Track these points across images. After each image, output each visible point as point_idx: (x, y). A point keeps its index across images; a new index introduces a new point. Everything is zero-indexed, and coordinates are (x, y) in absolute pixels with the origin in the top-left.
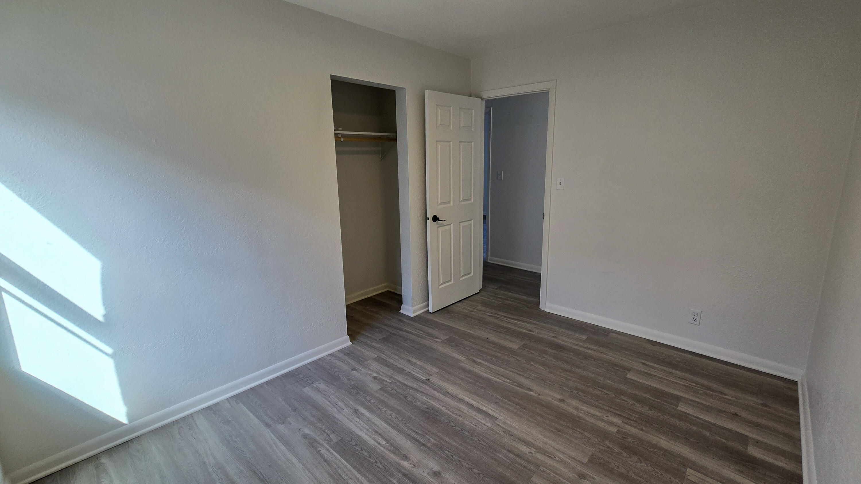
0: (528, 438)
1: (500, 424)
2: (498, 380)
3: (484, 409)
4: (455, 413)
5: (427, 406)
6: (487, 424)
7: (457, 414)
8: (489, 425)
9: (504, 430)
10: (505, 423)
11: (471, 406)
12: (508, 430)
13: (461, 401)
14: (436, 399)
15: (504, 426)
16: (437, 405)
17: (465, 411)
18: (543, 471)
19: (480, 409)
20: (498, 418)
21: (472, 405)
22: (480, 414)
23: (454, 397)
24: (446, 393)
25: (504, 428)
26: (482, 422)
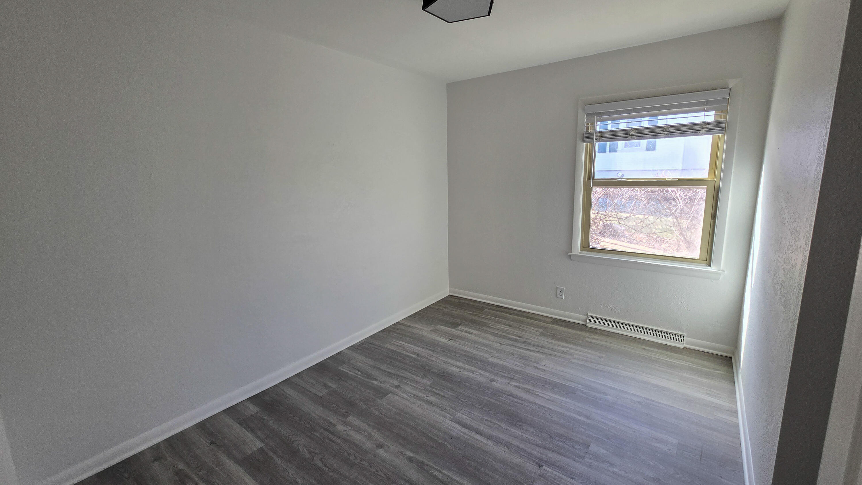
0: (427, 406)
1: (449, 415)
2: (448, 473)
3: (464, 430)
4: (492, 423)
5: (523, 429)
6: (461, 415)
7: (490, 422)
8: (458, 414)
9: (446, 411)
10: (445, 417)
11: (478, 432)
12: (443, 411)
13: (489, 437)
14: (516, 437)
15: (446, 414)
16: (513, 430)
17: (482, 425)
18: (422, 387)
19: (468, 429)
20: (451, 421)
21: (476, 433)
22: (467, 424)
23: (498, 441)
24: (508, 445)
25: (446, 412)
26: (465, 416)
